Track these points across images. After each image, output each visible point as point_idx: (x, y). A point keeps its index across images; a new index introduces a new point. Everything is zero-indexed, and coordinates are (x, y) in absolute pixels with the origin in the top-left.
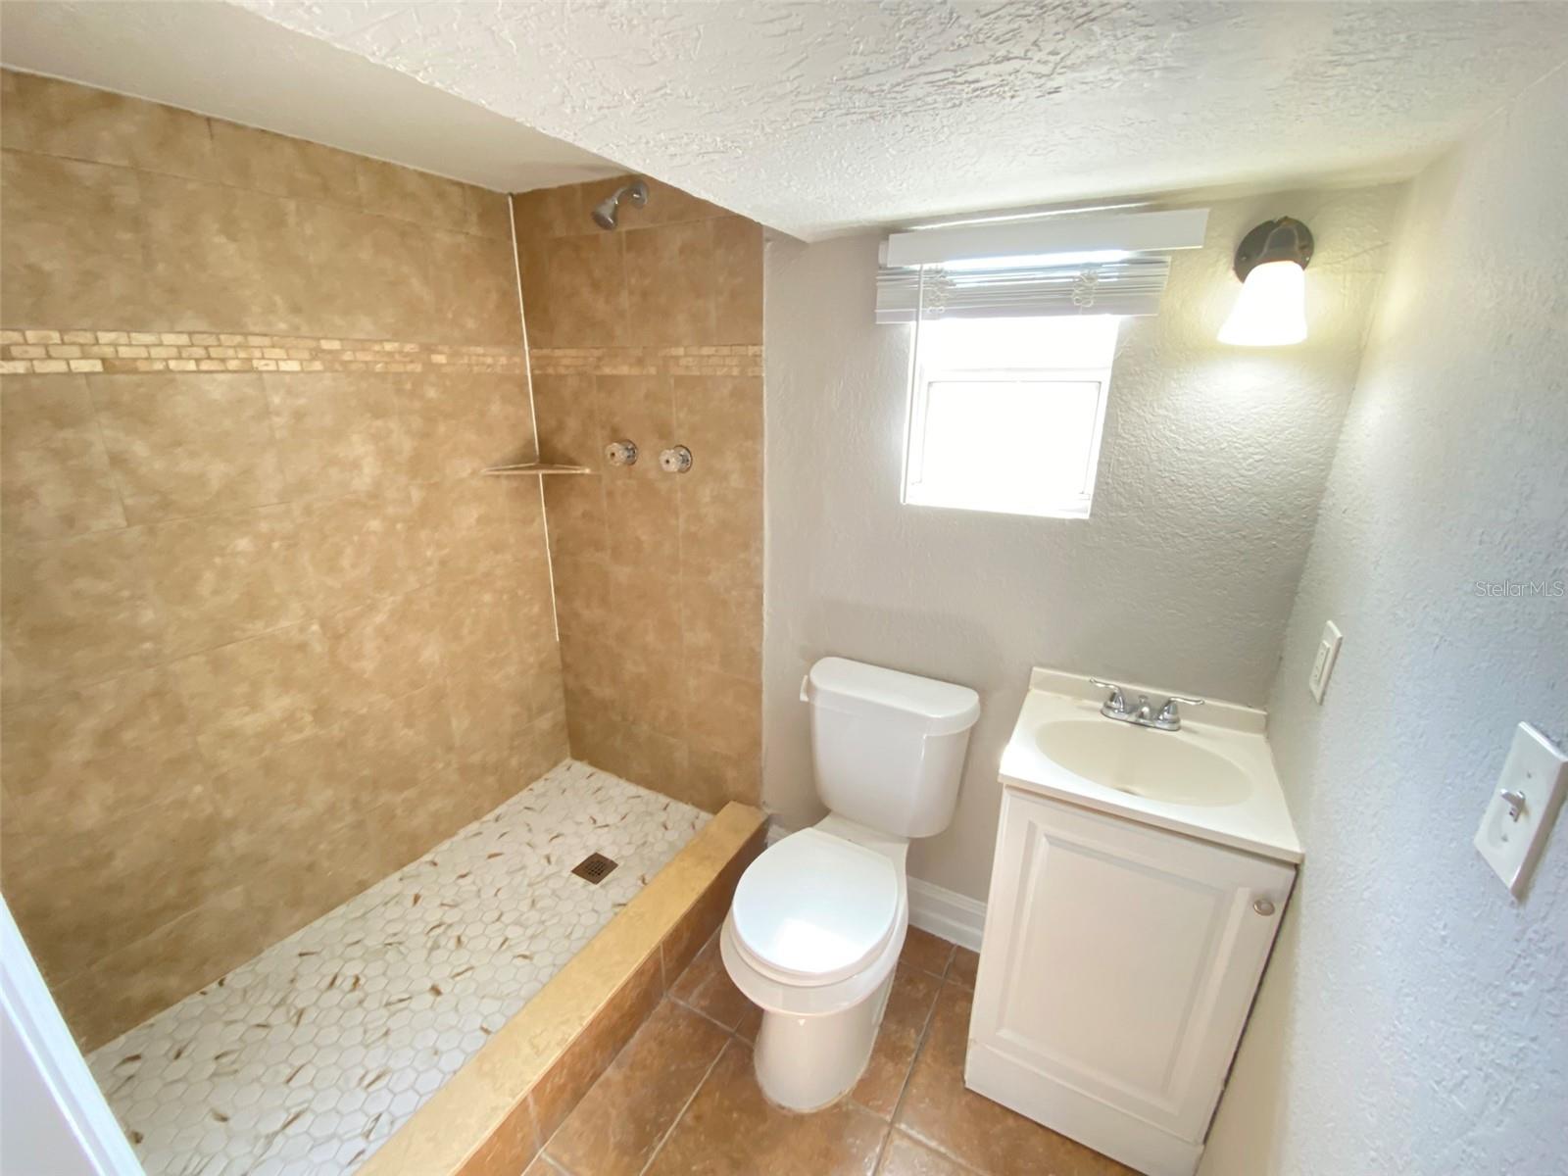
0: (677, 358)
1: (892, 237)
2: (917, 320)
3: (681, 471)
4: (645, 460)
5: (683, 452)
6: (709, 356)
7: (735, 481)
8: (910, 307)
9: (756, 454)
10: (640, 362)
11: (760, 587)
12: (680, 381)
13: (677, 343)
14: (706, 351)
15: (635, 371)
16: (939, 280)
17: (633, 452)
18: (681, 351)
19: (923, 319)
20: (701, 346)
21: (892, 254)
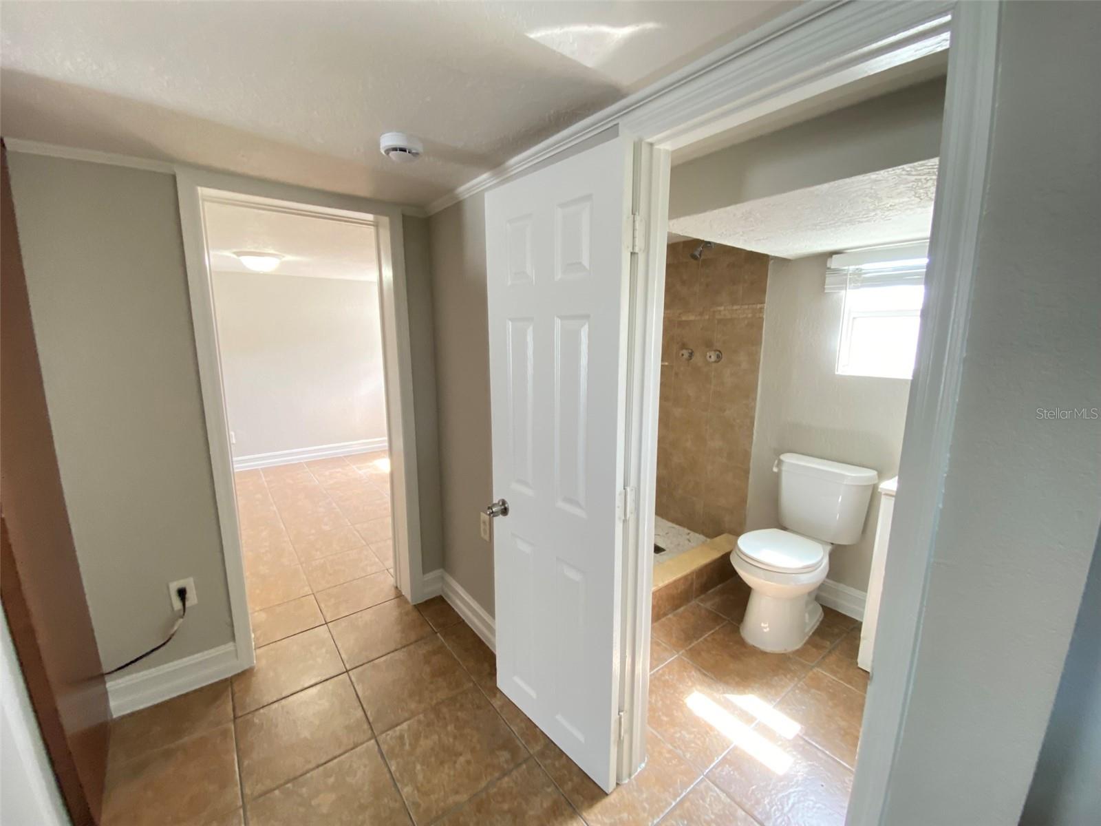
0: (720, 311)
1: (834, 256)
2: (846, 289)
3: (716, 362)
4: (697, 358)
5: (718, 353)
6: (736, 310)
7: (744, 365)
8: (843, 284)
9: (758, 353)
10: (701, 314)
11: (752, 418)
12: (720, 321)
13: (721, 305)
14: (735, 307)
15: (698, 318)
16: (858, 273)
17: (691, 355)
18: (722, 308)
19: (849, 288)
20: (733, 305)
21: (834, 263)
